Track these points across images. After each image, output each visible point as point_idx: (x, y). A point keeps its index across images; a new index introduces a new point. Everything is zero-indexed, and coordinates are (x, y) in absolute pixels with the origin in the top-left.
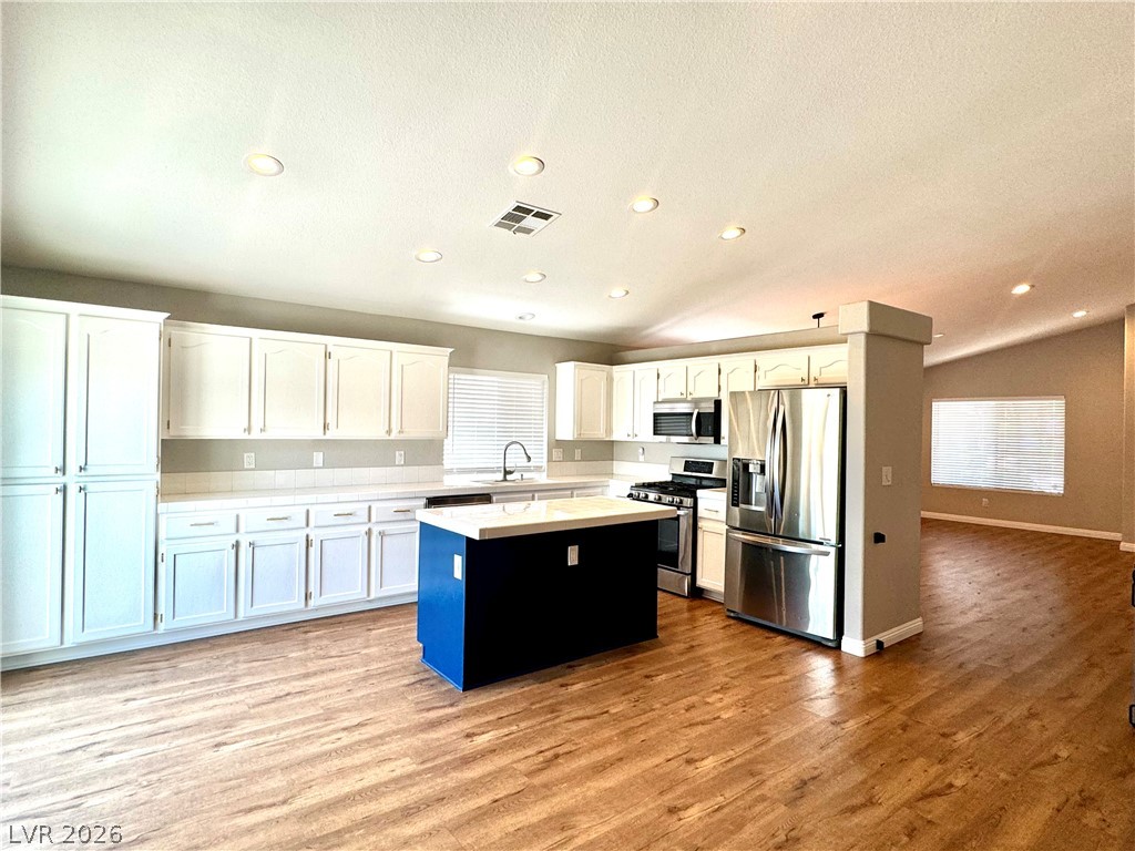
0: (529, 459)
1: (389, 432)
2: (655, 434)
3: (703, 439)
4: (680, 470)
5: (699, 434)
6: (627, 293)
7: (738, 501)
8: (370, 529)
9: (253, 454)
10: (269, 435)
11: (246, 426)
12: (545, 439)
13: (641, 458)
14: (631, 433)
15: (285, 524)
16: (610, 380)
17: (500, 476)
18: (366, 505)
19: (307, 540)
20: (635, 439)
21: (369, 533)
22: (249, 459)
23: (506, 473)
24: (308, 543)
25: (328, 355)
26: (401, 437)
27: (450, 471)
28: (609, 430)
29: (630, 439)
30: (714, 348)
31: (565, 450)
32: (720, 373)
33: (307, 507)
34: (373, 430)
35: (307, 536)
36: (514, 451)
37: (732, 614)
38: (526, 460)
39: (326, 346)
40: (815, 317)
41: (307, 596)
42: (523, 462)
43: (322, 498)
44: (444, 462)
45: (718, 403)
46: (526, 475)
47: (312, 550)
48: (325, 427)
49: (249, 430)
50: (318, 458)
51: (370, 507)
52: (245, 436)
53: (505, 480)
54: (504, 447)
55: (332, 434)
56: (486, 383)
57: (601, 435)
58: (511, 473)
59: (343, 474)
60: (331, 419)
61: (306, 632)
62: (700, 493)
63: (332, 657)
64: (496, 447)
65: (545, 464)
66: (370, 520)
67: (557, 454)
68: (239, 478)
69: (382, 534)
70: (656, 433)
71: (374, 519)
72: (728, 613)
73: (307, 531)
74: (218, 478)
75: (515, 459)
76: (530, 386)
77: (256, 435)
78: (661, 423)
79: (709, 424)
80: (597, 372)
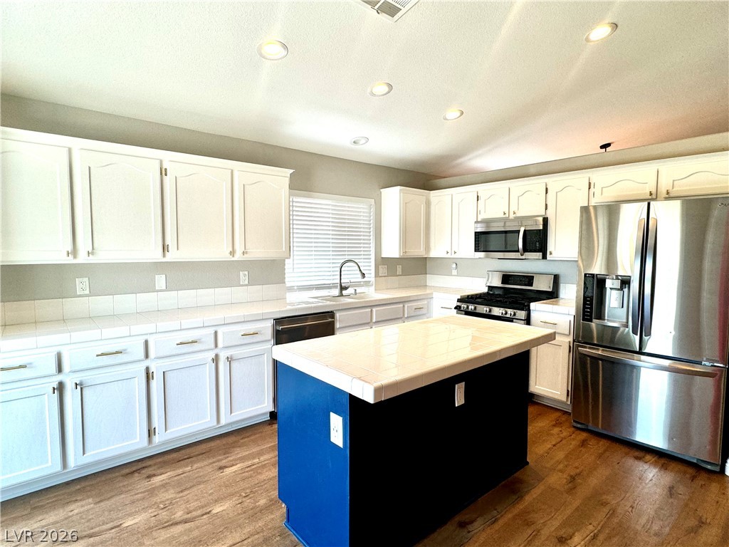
0: (363, 275)
1: (233, 253)
2: (476, 251)
3: (528, 255)
4: (497, 282)
5: (525, 250)
6: (462, 113)
7: (591, 316)
8: (217, 356)
9: (86, 280)
10: (102, 257)
11: (70, 248)
12: (373, 257)
13: (454, 272)
14: (449, 251)
15: (119, 359)
16: (428, 204)
17: (336, 292)
18: (212, 331)
19: (147, 374)
20: (454, 256)
21: (216, 360)
22: (82, 285)
23: (343, 288)
24: (149, 376)
25: (163, 172)
26: (247, 257)
27: (291, 289)
28: (428, 248)
29: (449, 256)
30: (532, 170)
31: (388, 266)
32: (546, 193)
33: (145, 337)
34: (217, 251)
35: (147, 369)
36: (346, 269)
37: (579, 426)
38: (360, 276)
39: (161, 162)
40: (602, 147)
41: (151, 432)
42: (358, 278)
43: (163, 326)
44: (286, 280)
45: (546, 221)
46: (359, 290)
47: (154, 384)
48: (165, 248)
49: (74, 252)
50: (161, 281)
51: (216, 333)
52: (70, 260)
53: (341, 295)
54: (339, 265)
55: (172, 256)
56: (323, 206)
57: (420, 252)
58: (346, 288)
59: (187, 297)
60: (170, 240)
61: (149, 477)
62: (533, 305)
63: (176, 524)
64: (331, 265)
65: (373, 279)
66: (216, 346)
67: (383, 270)
68: (72, 306)
69: (230, 360)
70: (477, 249)
71: (220, 344)
72: (575, 424)
73: (147, 363)
74: (45, 307)
75: (350, 275)
76: (358, 209)
77: (82, 258)
78: (483, 241)
79: (537, 241)
80: (417, 195)
